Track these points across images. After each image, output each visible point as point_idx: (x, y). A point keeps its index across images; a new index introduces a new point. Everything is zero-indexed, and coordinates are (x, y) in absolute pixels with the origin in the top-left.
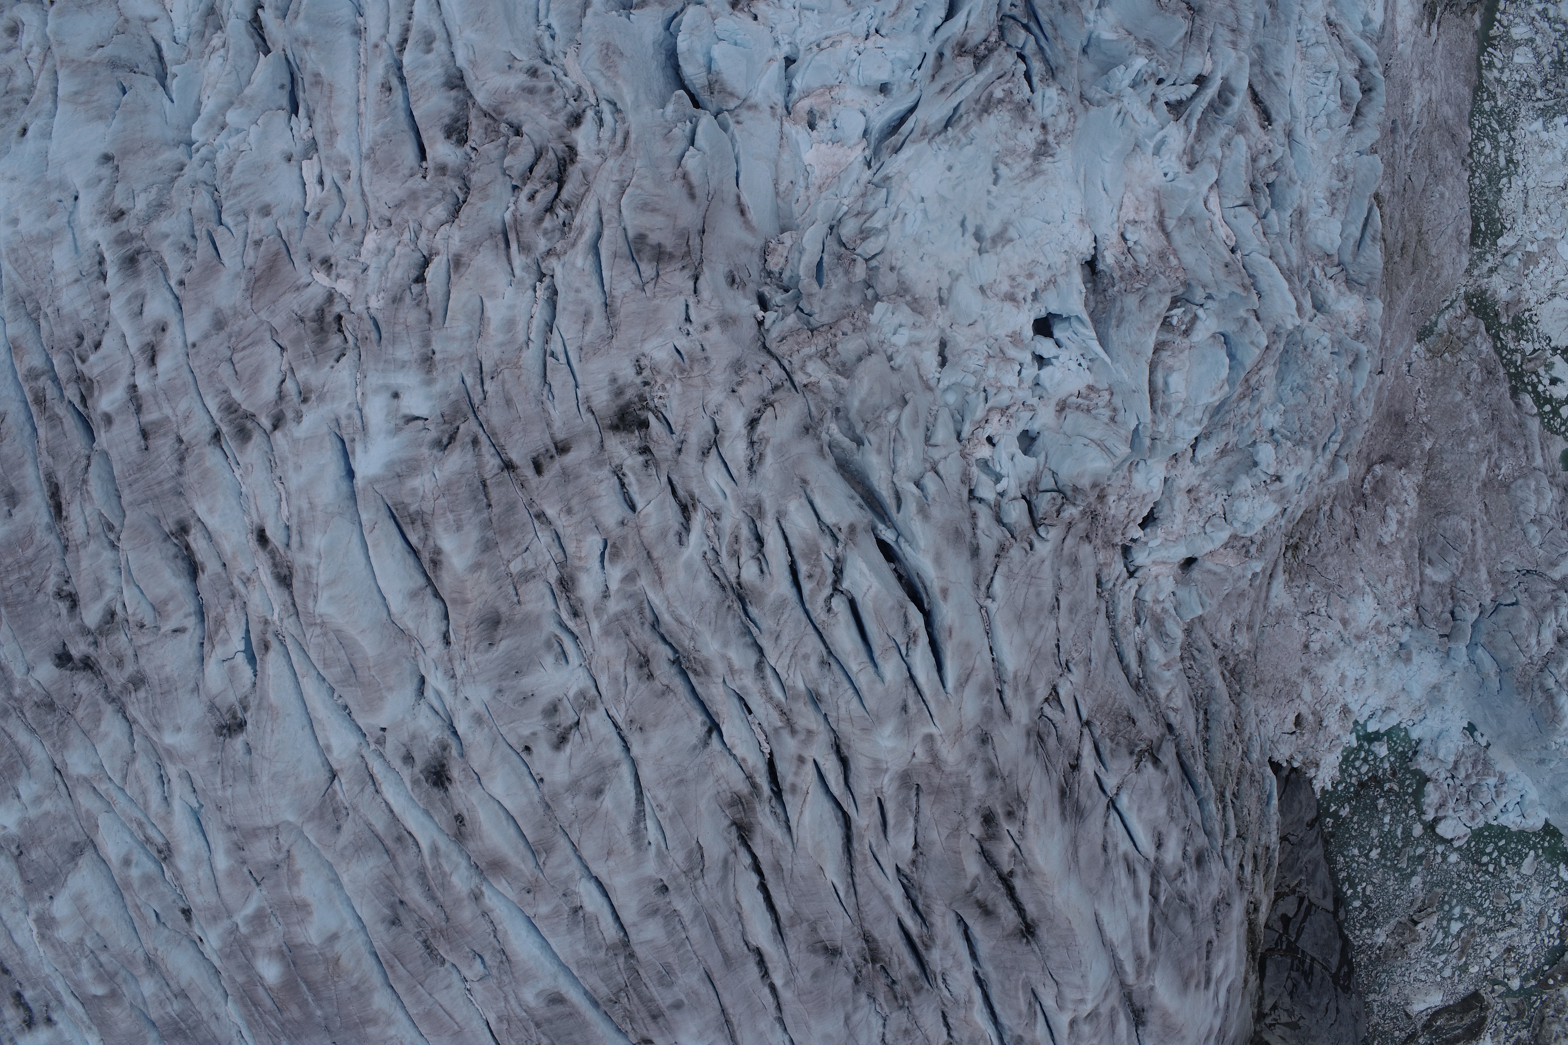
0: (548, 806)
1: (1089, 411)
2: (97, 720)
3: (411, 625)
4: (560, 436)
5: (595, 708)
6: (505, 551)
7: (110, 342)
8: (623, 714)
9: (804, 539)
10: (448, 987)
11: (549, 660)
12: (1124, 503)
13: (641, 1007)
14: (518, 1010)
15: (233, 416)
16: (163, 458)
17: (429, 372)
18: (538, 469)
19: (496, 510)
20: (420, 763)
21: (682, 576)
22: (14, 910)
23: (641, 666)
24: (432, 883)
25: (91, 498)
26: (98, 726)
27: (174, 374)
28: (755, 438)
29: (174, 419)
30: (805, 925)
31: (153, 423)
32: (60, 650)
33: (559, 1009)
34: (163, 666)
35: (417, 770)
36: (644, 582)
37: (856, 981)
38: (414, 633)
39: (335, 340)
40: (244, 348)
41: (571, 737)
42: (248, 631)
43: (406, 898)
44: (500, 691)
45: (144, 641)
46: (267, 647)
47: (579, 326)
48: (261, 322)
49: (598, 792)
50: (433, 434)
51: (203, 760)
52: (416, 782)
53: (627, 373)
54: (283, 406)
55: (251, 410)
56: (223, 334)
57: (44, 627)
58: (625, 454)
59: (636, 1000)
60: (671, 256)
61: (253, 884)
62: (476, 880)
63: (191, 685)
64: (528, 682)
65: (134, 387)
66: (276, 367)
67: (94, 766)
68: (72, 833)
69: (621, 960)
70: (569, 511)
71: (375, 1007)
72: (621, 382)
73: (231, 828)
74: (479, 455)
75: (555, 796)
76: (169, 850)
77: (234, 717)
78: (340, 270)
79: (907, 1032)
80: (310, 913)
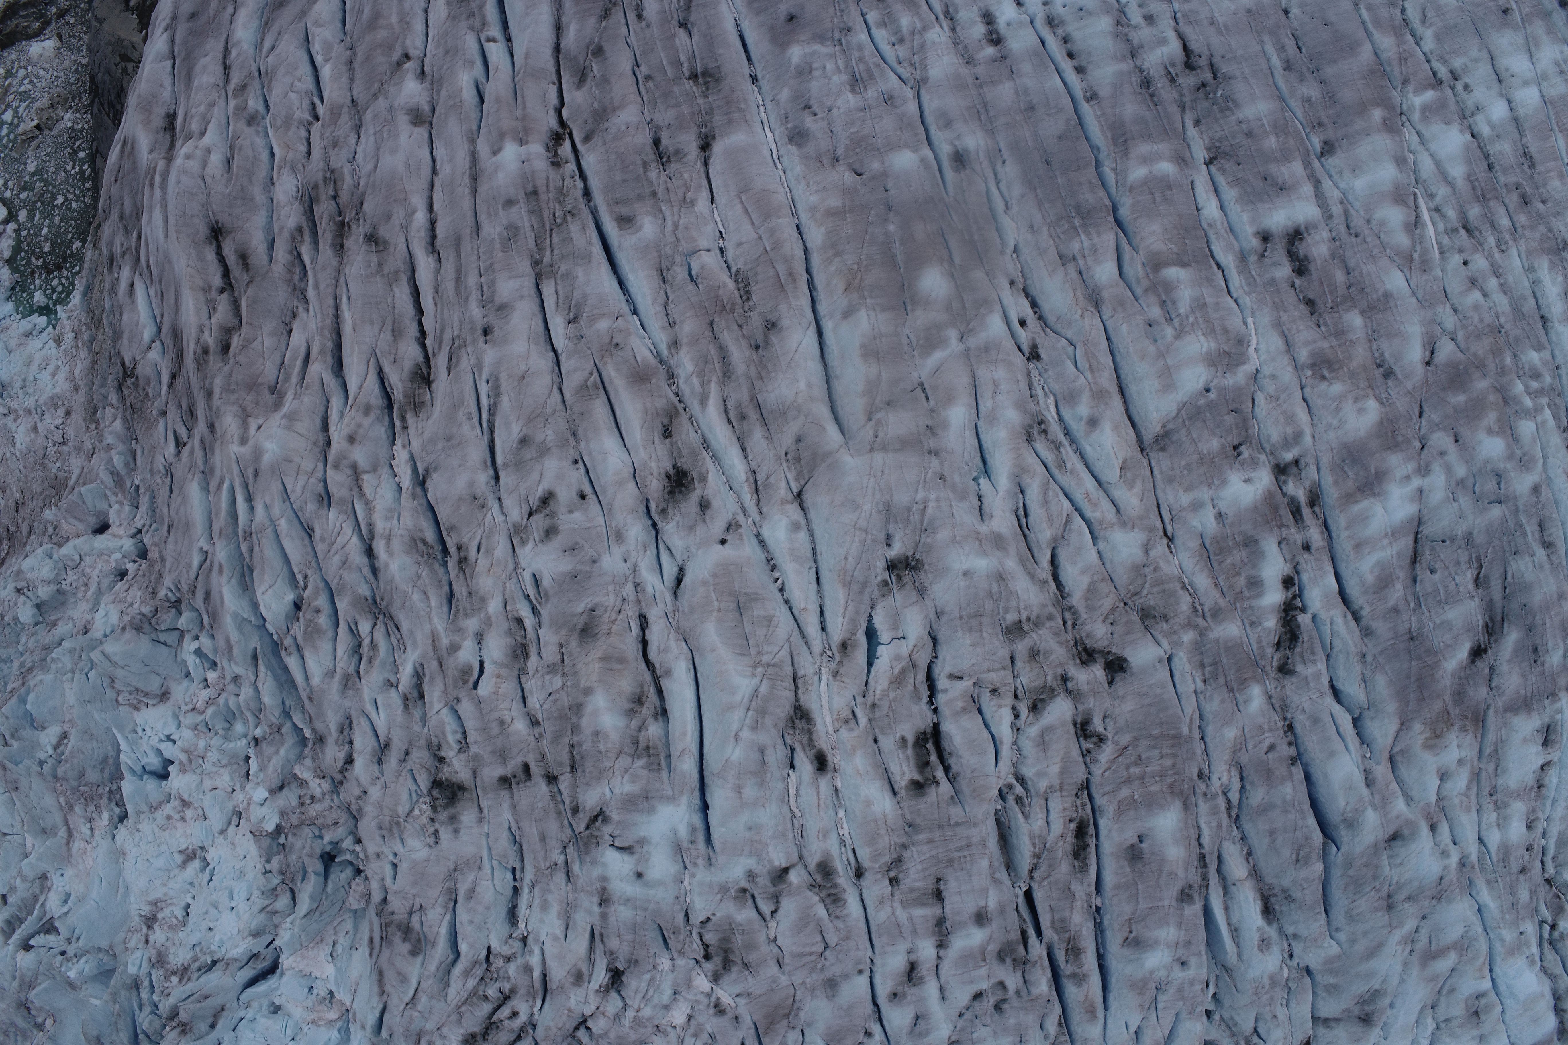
0: (574, 434)
1: (137, 689)
2: (1091, 591)
3: (672, 643)
4: (505, 794)
5: (514, 526)
6: (565, 700)
7: (961, 996)
8: (489, 515)
9: (315, 647)
10: (740, 244)
11: (546, 582)
12: (129, 600)
13: (543, 204)
14: (668, 213)
15: (833, 891)
16: (919, 867)
17: (604, 889)
18: (526, 768)
19: (566, 741)
20: (694, 498)
21: (419, 637)
22: (1273, 377)
23: (466, 559)
24: (717, 366)
25: (1032, 837)
26: (1092, 583)
27: (888, 949)
28: (347, 747)
29: (897, 905)
30: (386, 271)
31: (924, 905)
32: (1119, 677)
33: (625, 211)
34: (974, 645)
35: (698, 492)
36: (445, 642)
37: (362, 204)
38: (673, 634)
39: (710, 938)
40: (811, 954)
41: (537, 503)
42: (870, 664)
43: (748, 352)
44: (594, 562)
45: (993, 676)
46: (844, 646)
47: (478, 889)
48: (790, 974)
49: (524, 441)
50: (607, 830)
51: (943, 535)
52: (703, 479)
53: (445, 835)
54: (772, 889)
55: (810, 894)
56: (829, 974)
57: (1129, 706)
58: (455, 762)
59: (546, 214)
60: (399, 927)
61: (926, 386)
62: (673, 362)
63: (944, 619)
64: (566, 565)
65: (941, 945)
66: (782, 926)
67: (1105, 539)
68: (1162, 462)
69: (547, 260)
70: (502, 723)
71: (822, 230)
72: (450, 828)
73: (934, 453)
74: (574, 797)
75: (563, 444)
76: (1029, 434)
77: (899, 577)
78: (705, 1001)
79: (335, 144)
80: (863, 346)
